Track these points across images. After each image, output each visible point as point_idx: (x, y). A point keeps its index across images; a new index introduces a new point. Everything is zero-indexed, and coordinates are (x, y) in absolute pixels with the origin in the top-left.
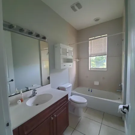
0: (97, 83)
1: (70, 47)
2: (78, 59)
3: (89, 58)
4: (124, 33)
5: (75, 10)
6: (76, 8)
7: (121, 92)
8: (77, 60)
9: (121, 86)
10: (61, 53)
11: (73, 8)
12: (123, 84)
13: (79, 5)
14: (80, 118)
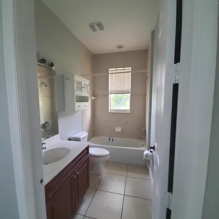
0: (118, 129)
1: (85, 80)
2: (94, 96)
3: (109, 95)
4: (149, 71)
5: (94, 30)
6: (96, 27)
7: (145, 138)
8: (93, 98)
9: (145, 130)
10: (75, 88)
11: (92, 26)
12: (147, 128)
13: (101, 26)
14: (101, 176)
